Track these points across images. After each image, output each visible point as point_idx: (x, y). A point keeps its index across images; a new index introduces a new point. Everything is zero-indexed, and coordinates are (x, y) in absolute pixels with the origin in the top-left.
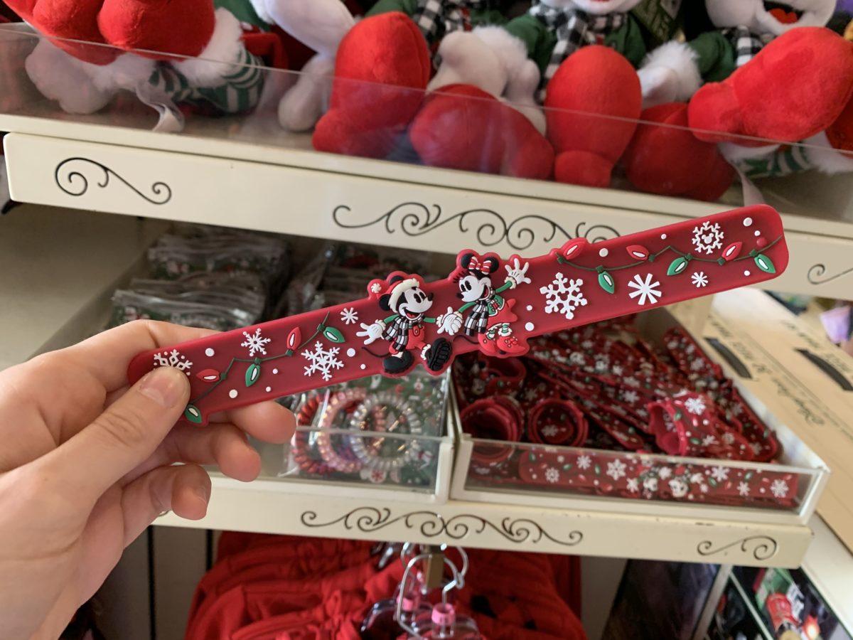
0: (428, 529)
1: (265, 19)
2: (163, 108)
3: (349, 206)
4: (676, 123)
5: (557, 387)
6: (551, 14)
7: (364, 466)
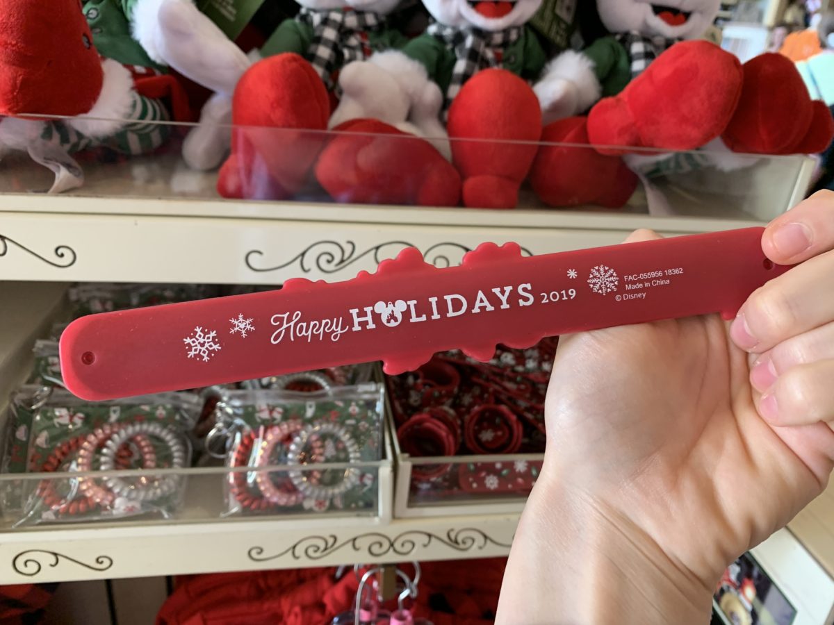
0: (376, 549)
1: (158, 61)
2: (59, 167)
3: (262, 250)
4: (575, 140)
5: (491, 390)
6: (448, 32)
7: (305, 498)
